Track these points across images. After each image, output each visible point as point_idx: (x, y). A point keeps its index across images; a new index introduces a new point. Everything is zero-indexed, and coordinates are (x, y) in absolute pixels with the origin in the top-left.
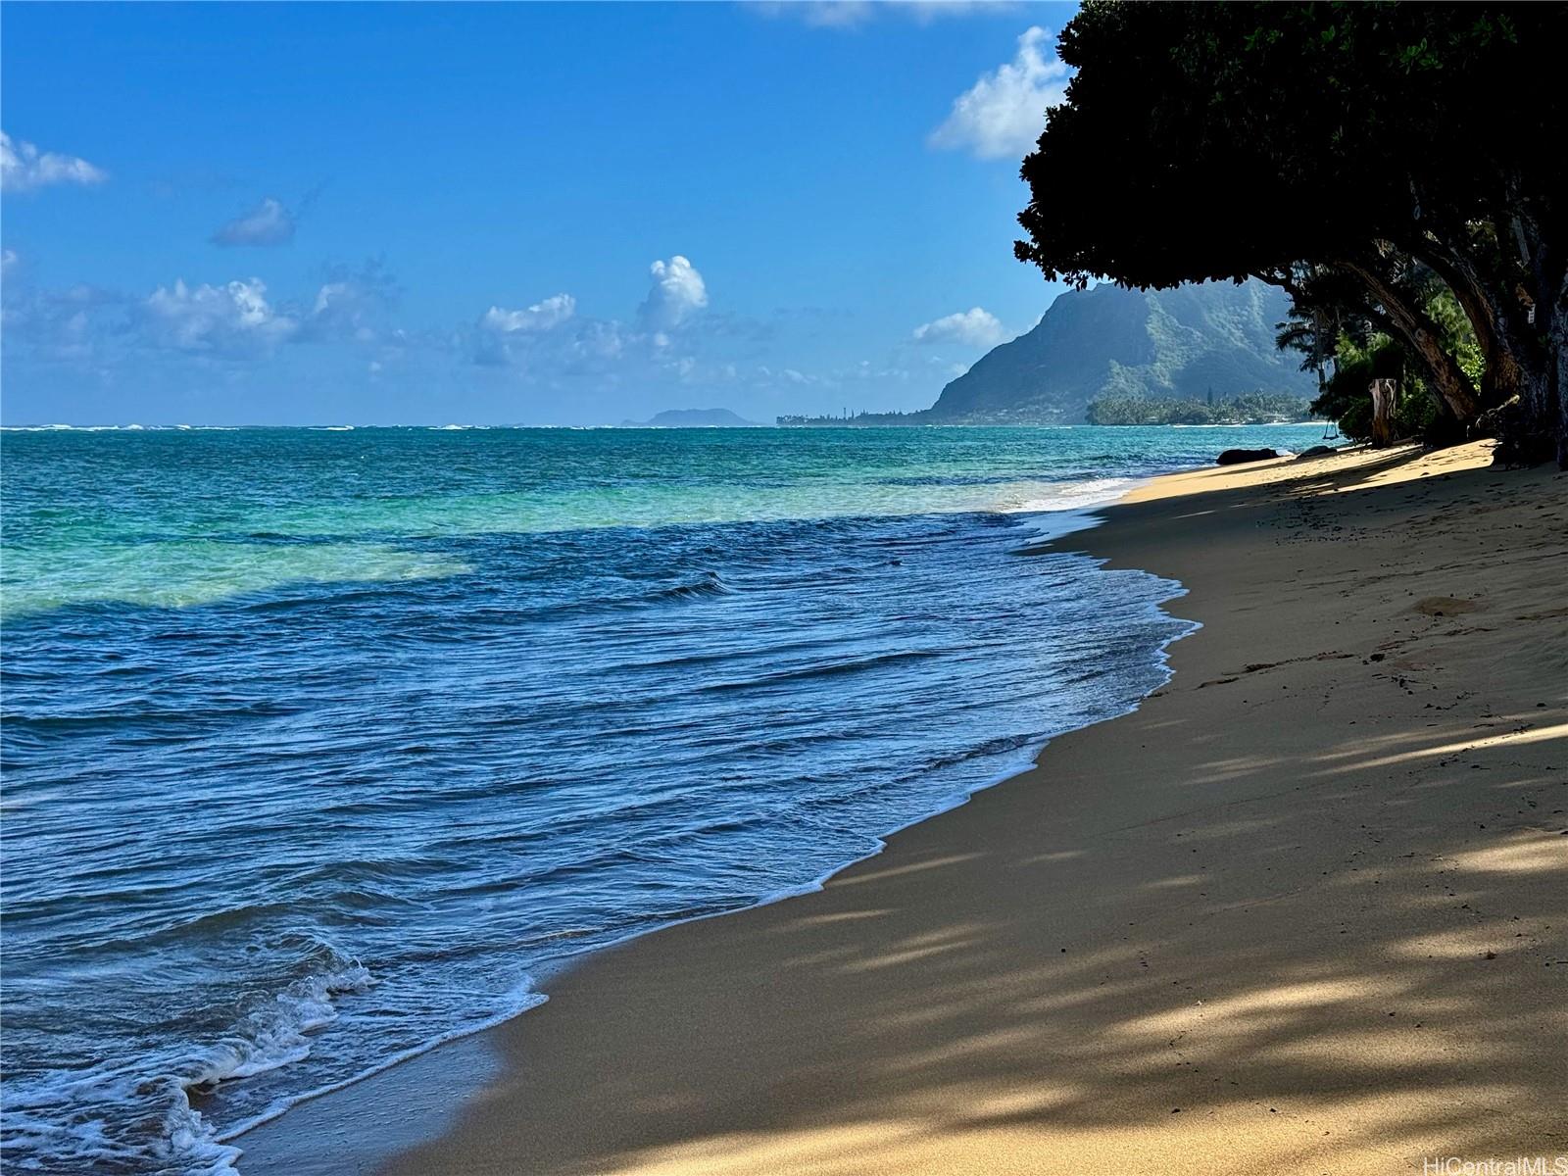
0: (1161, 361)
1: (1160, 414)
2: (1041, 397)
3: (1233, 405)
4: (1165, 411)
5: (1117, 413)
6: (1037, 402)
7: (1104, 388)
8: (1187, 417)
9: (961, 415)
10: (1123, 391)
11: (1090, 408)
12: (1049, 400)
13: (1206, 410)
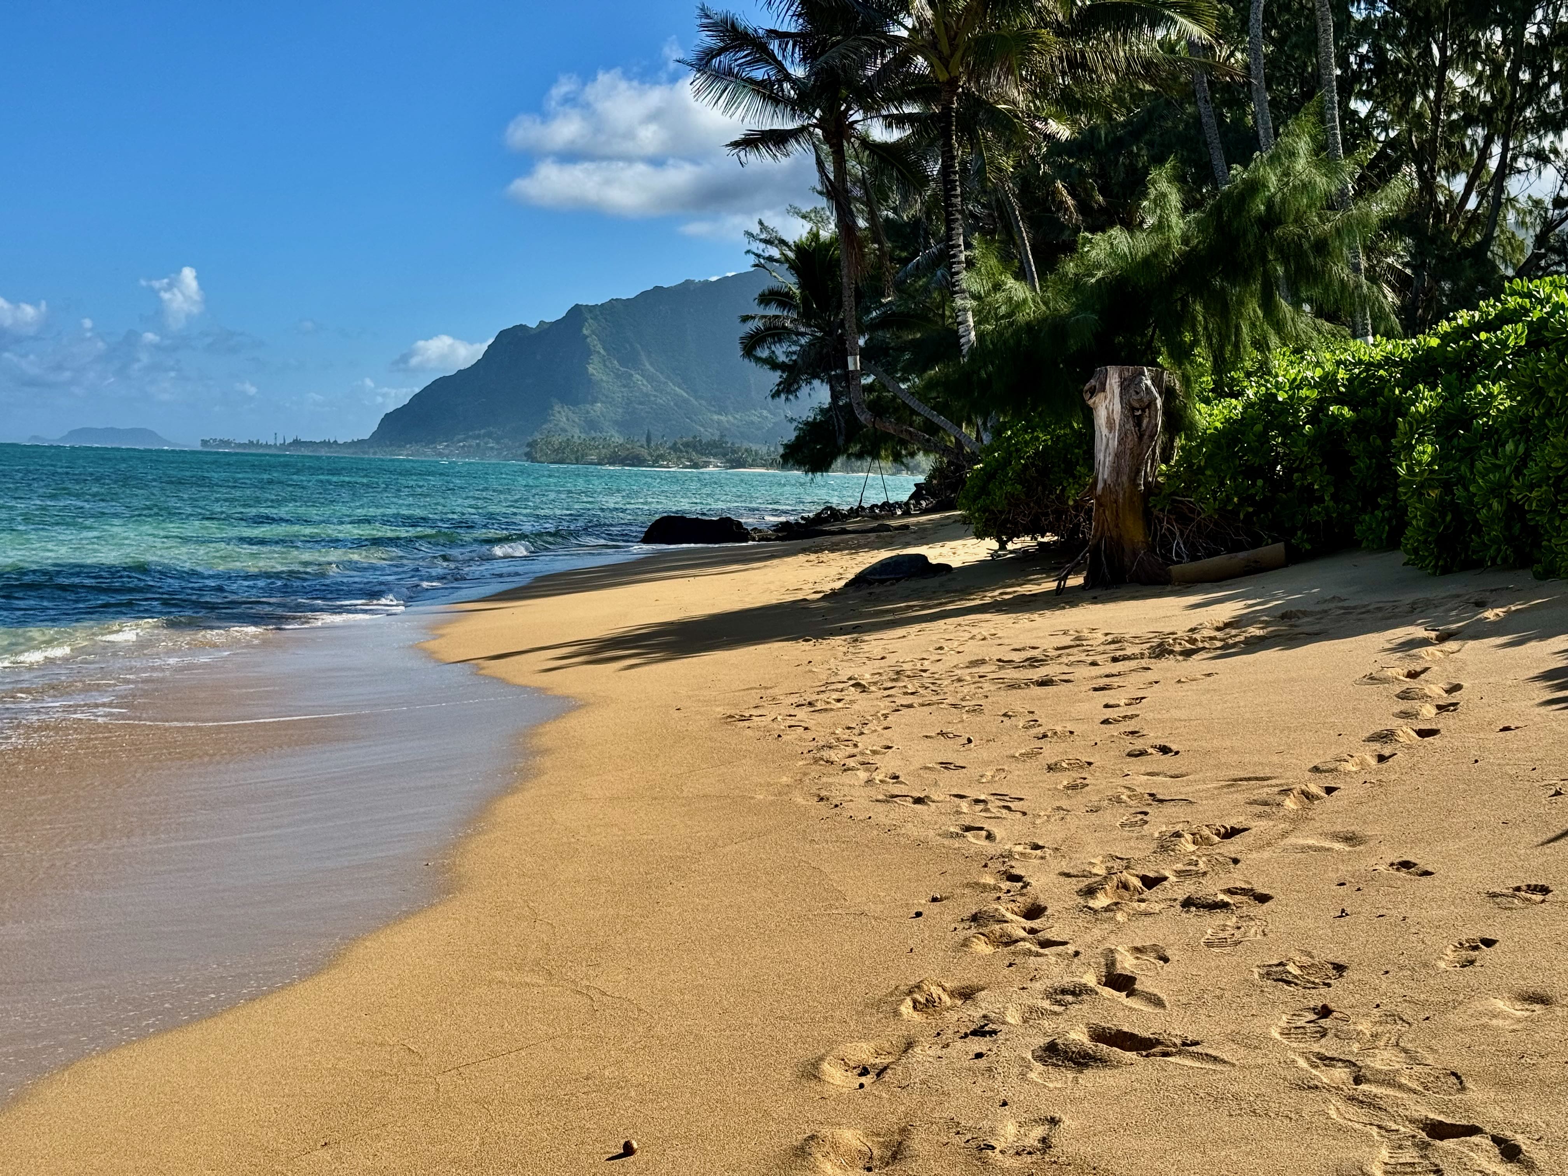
0: (602, 402)
1: (599, 454)
2: (483, 431)
3: (670, 448)
4: (604, 451)
5: (556, 451)
6: (478, 437)
7: (544, 426)
8: (626, 458)
9: (399, 446)
10: (564, 430)
11: (529, 445)
12: (489, 435)
13: (644, 452)
